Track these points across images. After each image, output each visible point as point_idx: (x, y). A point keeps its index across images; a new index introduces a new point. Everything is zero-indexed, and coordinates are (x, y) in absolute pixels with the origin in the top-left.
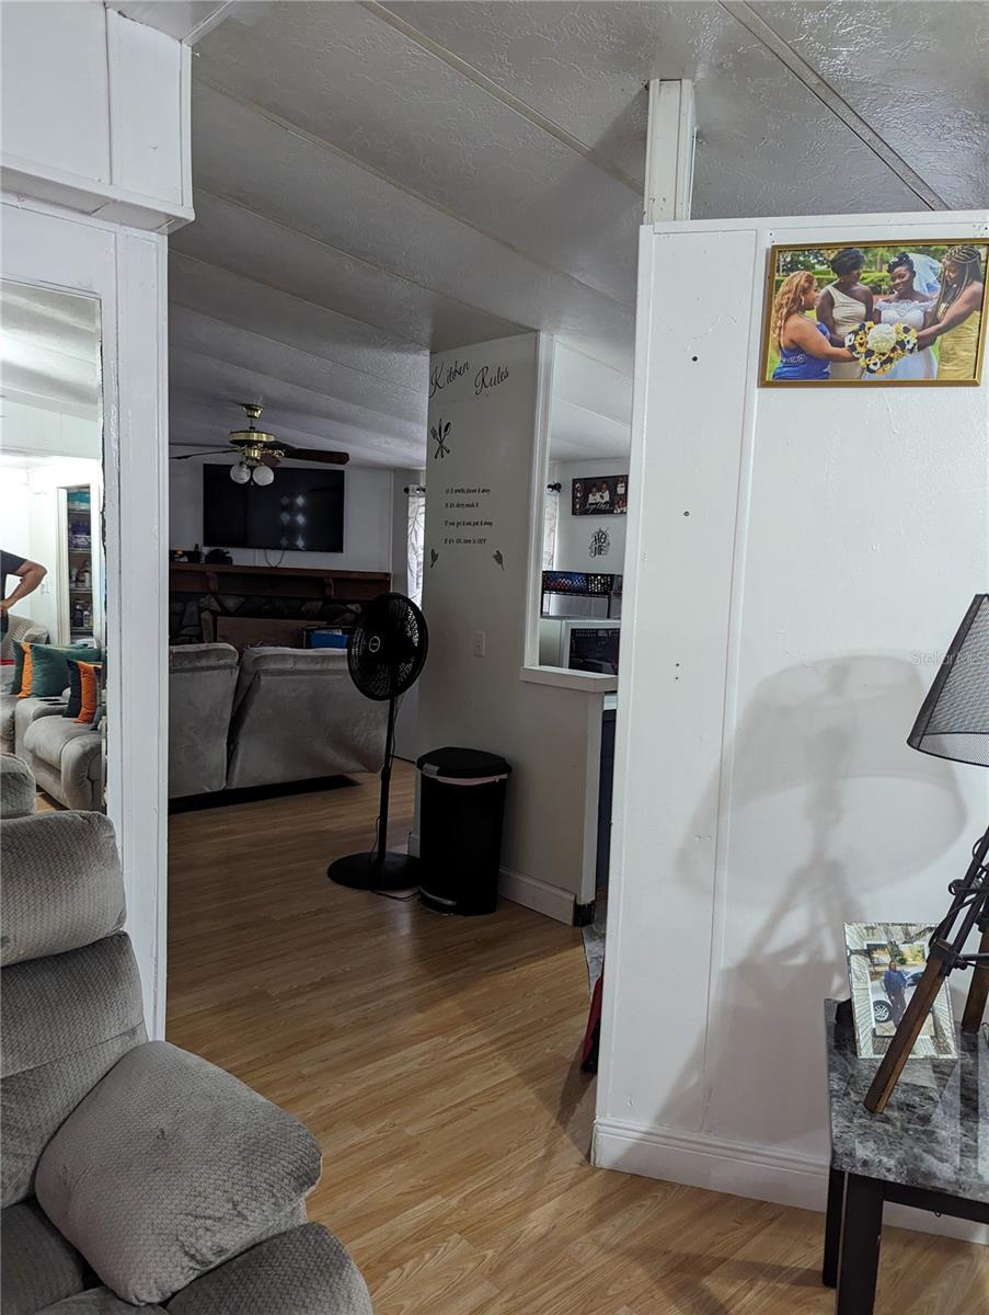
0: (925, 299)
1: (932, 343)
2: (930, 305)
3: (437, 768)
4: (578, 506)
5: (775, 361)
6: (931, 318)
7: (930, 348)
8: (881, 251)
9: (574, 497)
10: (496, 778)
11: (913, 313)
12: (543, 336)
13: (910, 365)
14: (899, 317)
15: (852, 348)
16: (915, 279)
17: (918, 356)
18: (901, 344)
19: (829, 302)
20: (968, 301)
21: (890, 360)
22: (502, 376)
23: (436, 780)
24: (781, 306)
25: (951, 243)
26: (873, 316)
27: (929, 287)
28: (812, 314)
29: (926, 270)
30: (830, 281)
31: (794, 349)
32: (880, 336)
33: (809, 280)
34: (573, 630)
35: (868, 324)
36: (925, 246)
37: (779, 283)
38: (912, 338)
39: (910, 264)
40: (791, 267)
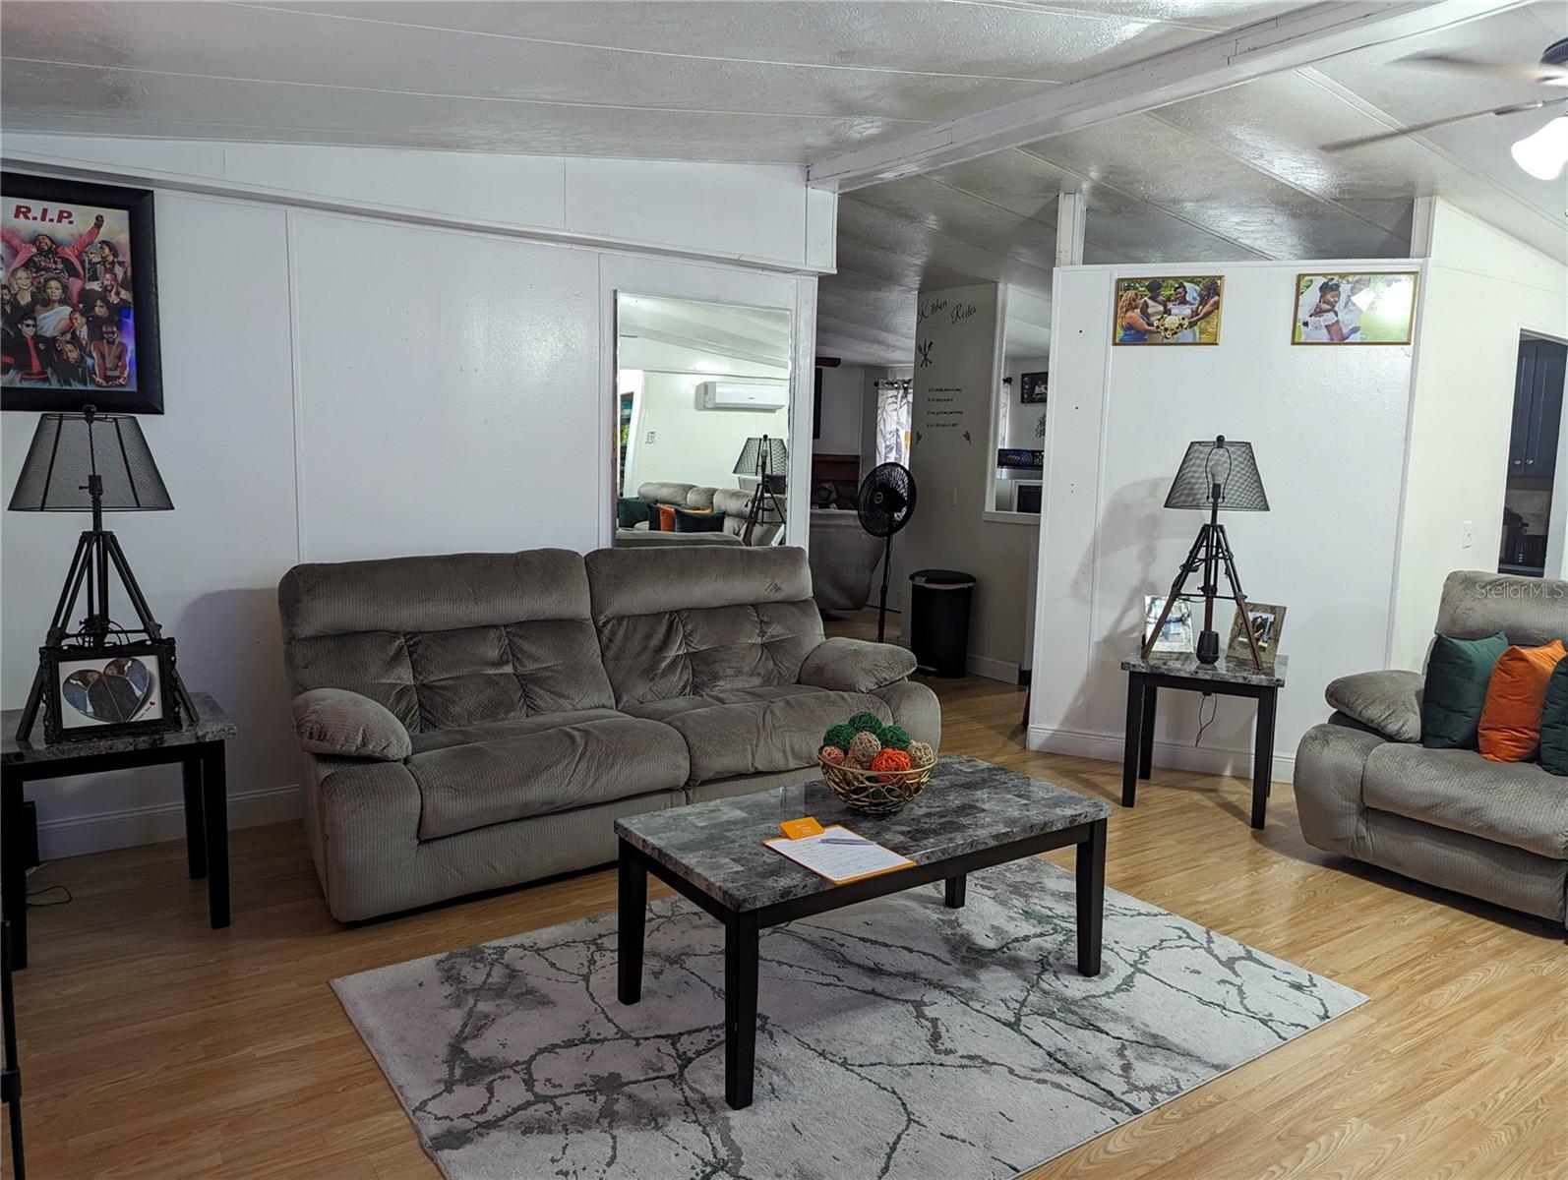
0: (1192, 304)
1: (1196, 325)
2: (1195, 307)
3: (924, 579)
4: (1026, 396)
5: (1120, 333)
6: (1195, 313)
7: (1196, 328)
8: (1170, 281)
9: (1023, 388)
10: (966, 586)
11: (1187, 310)
12: (1001, 286)
13: (1186, 335)
14: (1179, 313)
15: (1158, 327)
16: (1187, 295)
17: (1189, 330)
18: (1181, 325)
19: (1146, 305)
20: (1212, 305)
21: (1176, 333)
22: (971, 311)
23: (923, 587)
24: (1123, 307)
25: (1204, 278)
26: (1167, 312)
27: (1194, 298)
28: (1138, 311)
29: (1192, 292)
30: (1146, 295)
31: (1129, 327)
32: (1171, 321)
33: (1136, 294)
34: (1020, 487)
35: (1165, 316)
36: (1192, 280)
37: (1122, 296)
38: (1186, 323)
39: (1185, 288)
40: (1128, 289)
